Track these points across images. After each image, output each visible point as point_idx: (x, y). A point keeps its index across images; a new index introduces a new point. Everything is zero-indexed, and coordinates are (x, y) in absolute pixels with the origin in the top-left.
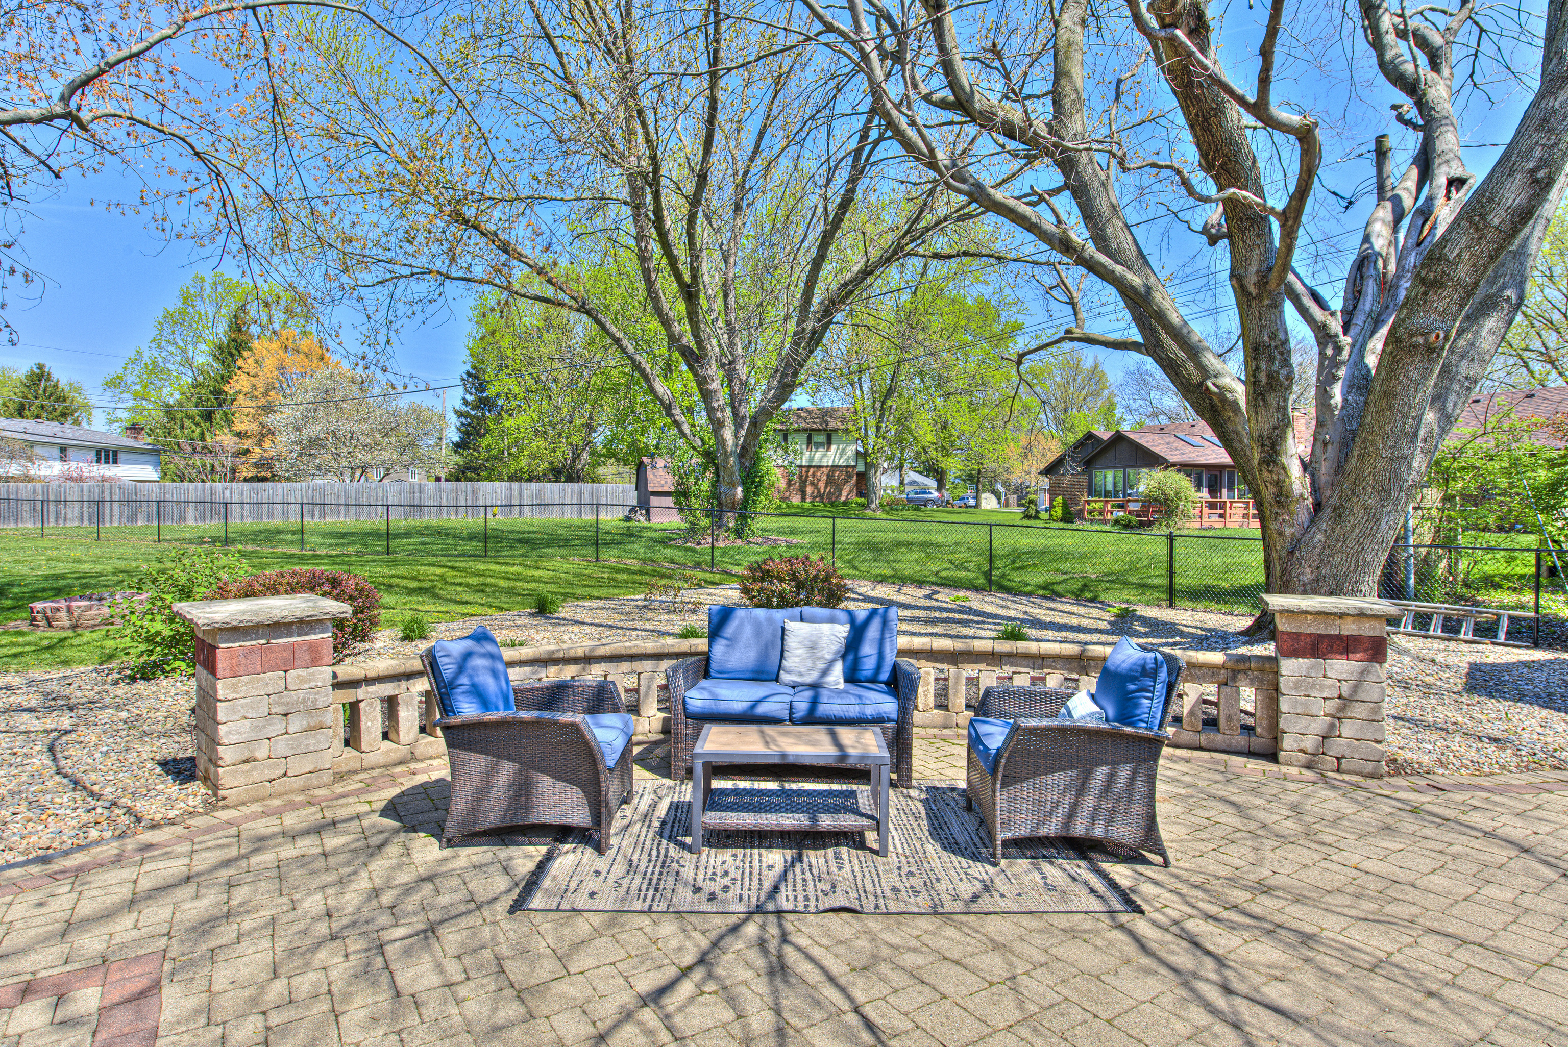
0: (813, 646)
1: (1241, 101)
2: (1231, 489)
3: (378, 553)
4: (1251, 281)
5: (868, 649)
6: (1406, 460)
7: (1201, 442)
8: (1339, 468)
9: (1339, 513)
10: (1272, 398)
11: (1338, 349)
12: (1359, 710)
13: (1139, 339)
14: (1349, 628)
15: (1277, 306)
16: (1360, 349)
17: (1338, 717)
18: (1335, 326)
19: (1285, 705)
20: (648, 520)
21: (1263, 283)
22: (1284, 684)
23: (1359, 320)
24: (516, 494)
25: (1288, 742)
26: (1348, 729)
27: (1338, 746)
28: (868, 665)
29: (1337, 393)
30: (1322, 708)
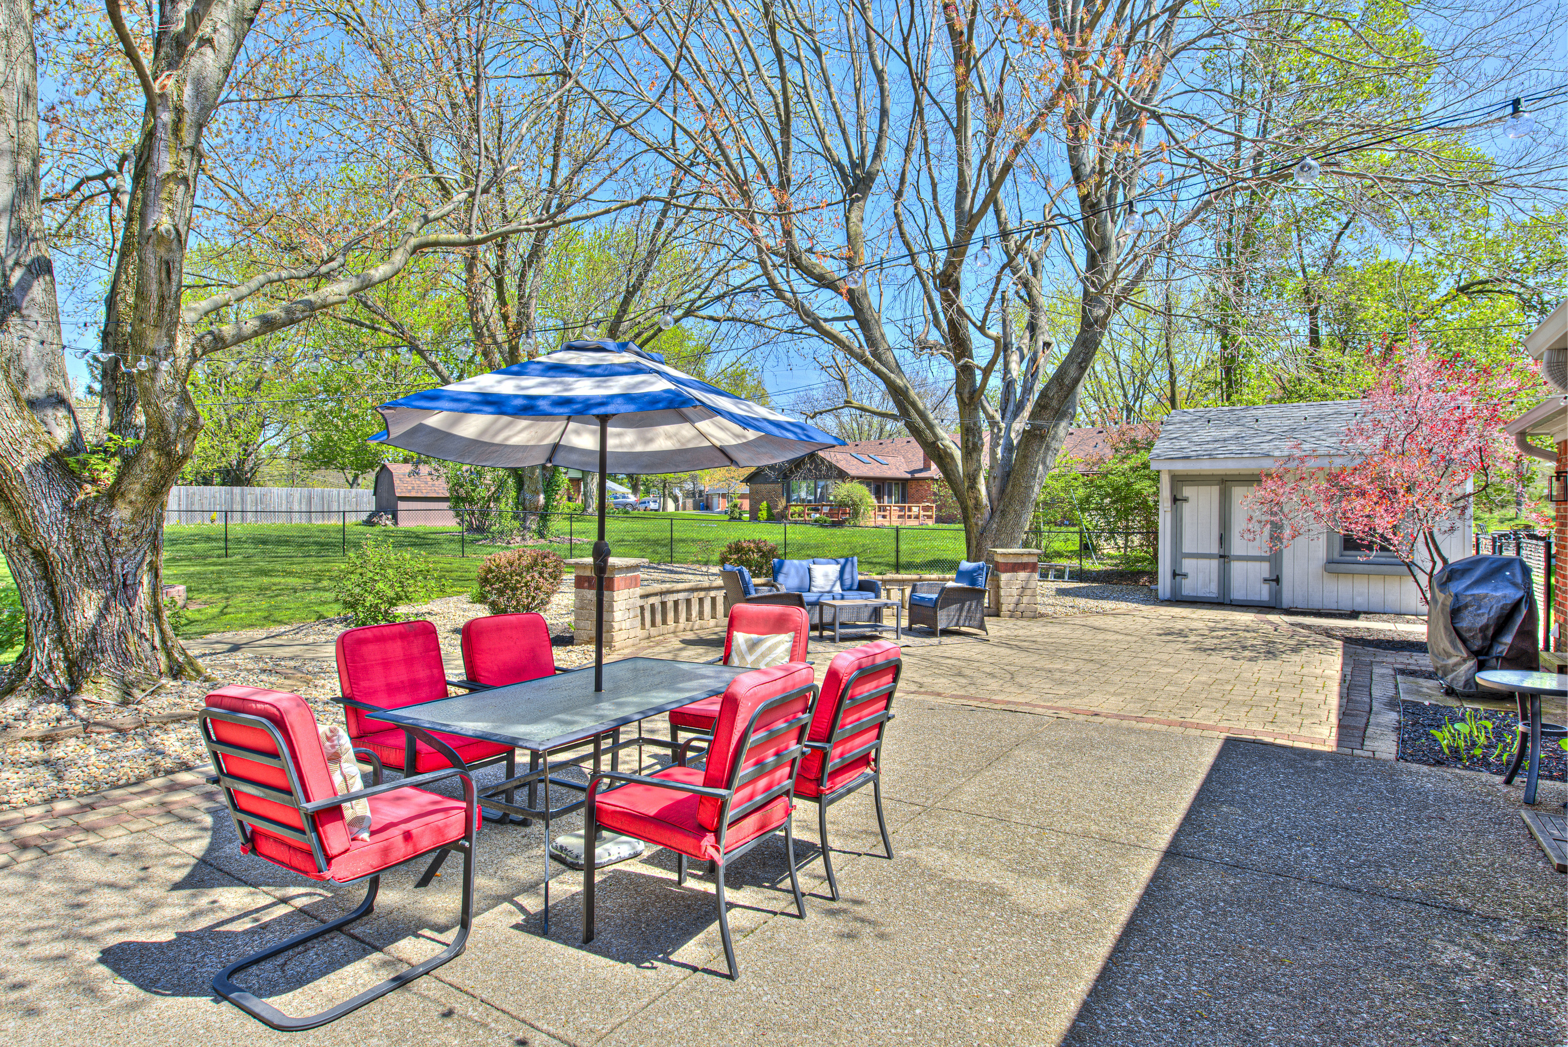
0: (826, 575)
1: (974, 324)
2: (890, 496)
3: (219, 556)
4: (966, 396)
5: (847, 576)
6: (1032, 487)
7: (868, 460)
8: (1002, 491)
9: (1003, 513)
10: (975, 455)
11: (1000, 430)
12: (1029, 592)
13: (896, 412)
14: (1025, 560)
15: (976, 409)
16: (1009, 429)
17: (1020, 596)
18: (998, 417)
19: (1002, 593)
20: (396, 523)
21: (971, 398)
22: (1002, 584)
23: (1008, 415)
24: (238, 498)
25: (1004, 608)
26: (1025, 600)
27: (1022, 607)
28: (848, 582)
29: (999, 450)
30: (1015, 592)
